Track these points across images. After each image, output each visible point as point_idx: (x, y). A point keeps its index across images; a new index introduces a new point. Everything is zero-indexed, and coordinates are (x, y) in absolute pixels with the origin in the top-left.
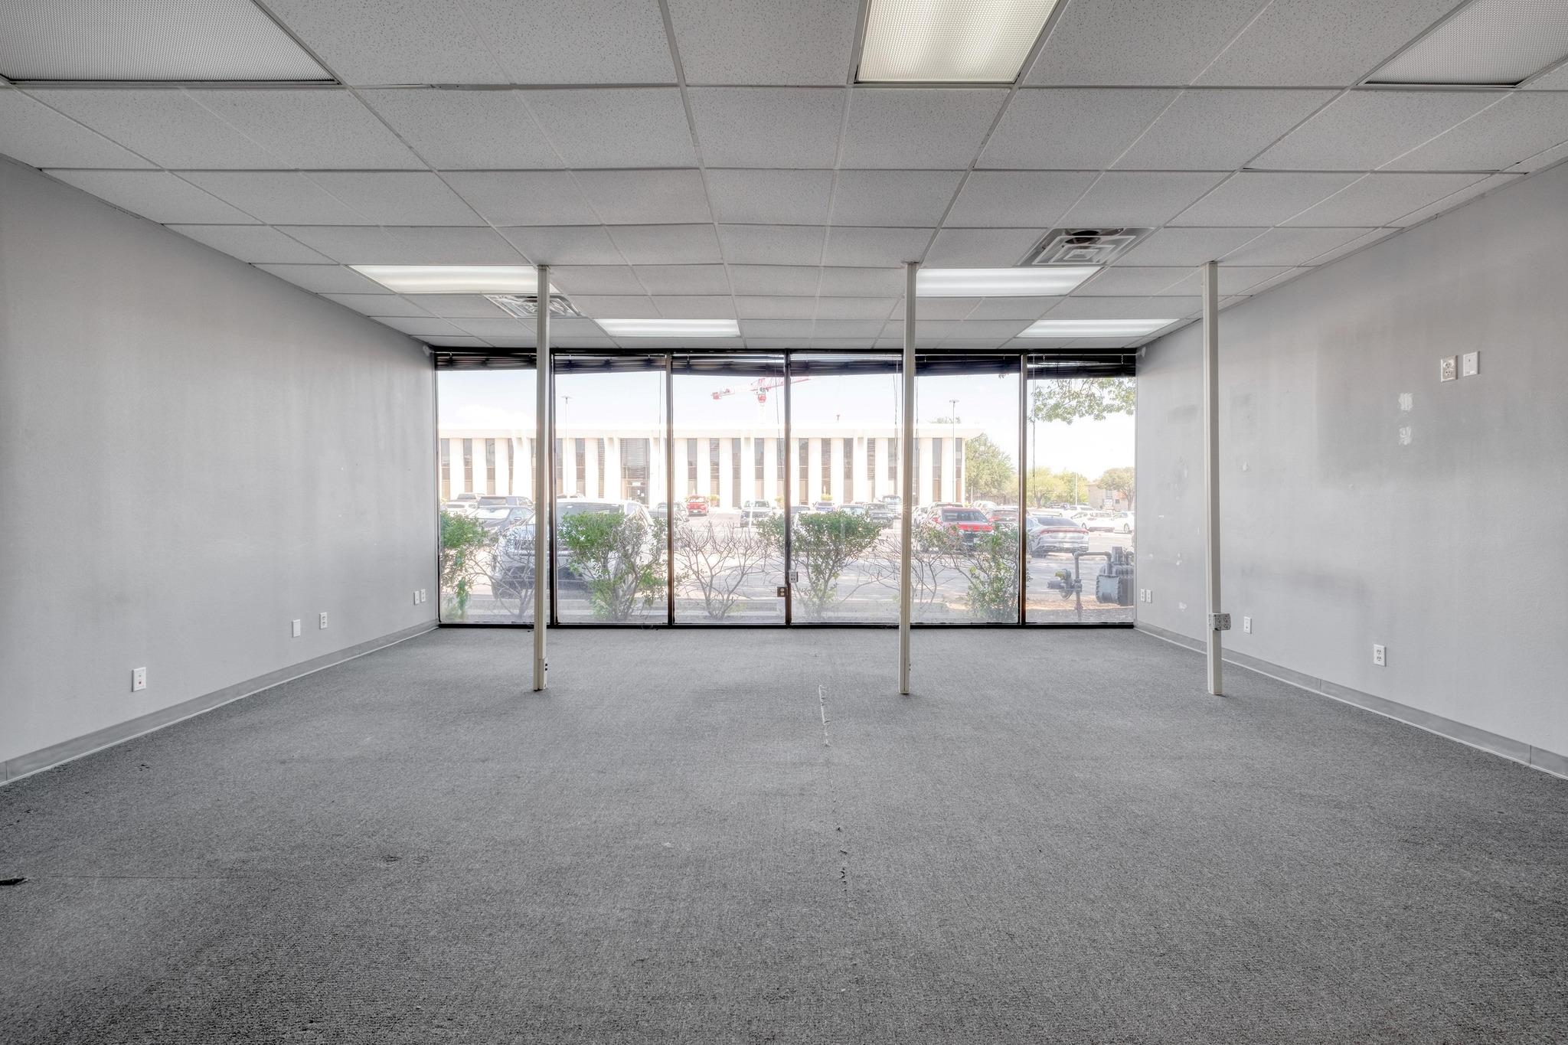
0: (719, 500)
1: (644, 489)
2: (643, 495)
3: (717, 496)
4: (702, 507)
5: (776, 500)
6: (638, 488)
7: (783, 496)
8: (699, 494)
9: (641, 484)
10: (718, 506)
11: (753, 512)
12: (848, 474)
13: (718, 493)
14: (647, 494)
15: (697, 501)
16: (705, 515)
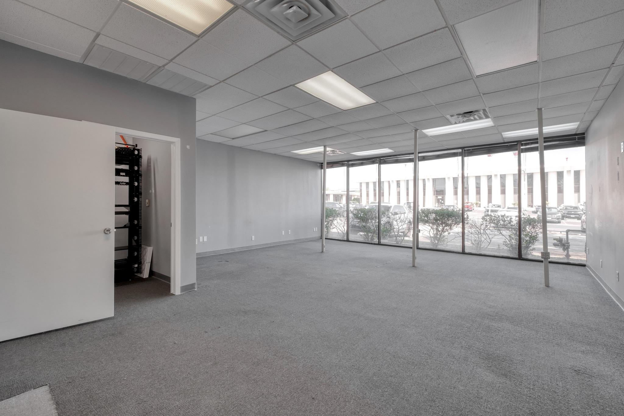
0: (480, 204)
1: (443, 199)
2: (442, 202)
3: (479, 202)
4: (470, 207)
5: (513, 204)
6: (441, 199)
7: (517, 202)
8: (469, 202)
9: (442, 197)
10: (480, 207)
11: (491, 210)
12: (560, 190)
13: (480, 201)
14: (444, 202)
15: (467, 204)
16: (471, 211)
